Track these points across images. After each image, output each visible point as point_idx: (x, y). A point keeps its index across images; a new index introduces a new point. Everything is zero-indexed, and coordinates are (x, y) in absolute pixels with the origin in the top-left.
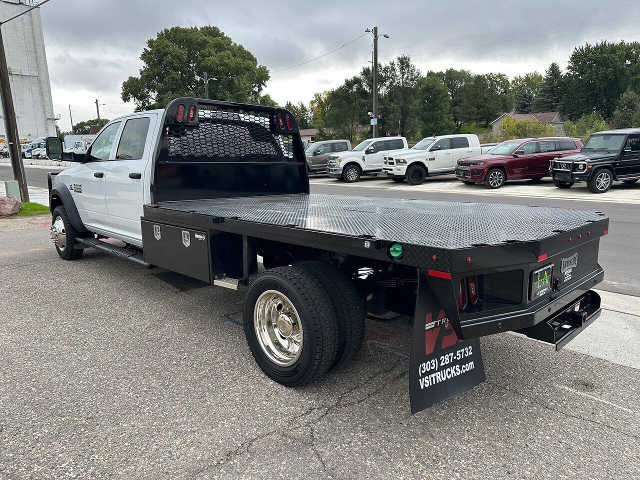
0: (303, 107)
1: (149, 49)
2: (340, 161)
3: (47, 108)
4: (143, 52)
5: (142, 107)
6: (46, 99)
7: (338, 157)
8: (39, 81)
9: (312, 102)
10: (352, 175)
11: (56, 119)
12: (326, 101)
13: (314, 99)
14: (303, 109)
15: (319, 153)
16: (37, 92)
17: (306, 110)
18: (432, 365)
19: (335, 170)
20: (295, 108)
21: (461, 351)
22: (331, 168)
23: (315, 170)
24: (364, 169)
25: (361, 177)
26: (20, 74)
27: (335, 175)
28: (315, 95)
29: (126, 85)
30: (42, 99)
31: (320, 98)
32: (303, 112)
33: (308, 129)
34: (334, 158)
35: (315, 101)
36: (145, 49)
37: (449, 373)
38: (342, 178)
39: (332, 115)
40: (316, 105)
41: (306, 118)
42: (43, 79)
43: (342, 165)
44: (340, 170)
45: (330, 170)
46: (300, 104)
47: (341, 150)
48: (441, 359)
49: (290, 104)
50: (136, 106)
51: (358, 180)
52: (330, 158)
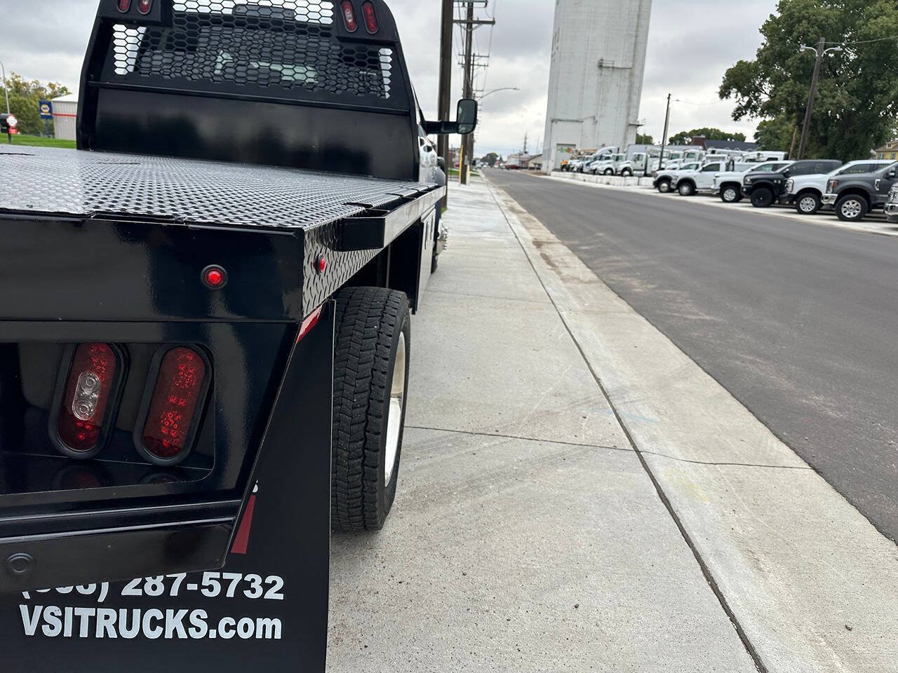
1: (778, 15)
3: (632, 110)
4: (767, 21)
5: (744, 107)
6: (634, 98)
8: (631, 75)
11: (639, 126)
16: (626, 89)
26: (611, 65)
29: (730, 74)
30: (630, 98)
36: (771, 16)
42: (637, 72)
50: (737, 105)
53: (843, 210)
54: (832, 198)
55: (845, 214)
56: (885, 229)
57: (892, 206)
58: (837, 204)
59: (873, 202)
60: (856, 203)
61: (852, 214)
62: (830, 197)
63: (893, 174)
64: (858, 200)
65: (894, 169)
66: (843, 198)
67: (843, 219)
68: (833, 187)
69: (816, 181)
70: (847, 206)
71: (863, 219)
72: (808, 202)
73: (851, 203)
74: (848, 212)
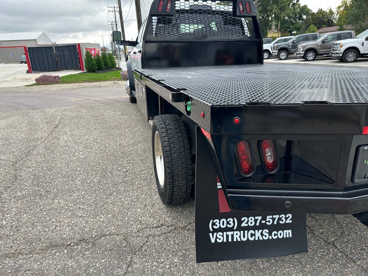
0: (331, 11)
2: (341, 46)
7: (340, 44)
9: (339, 7)
10: (351, 56)
12: (351, 5)
13: (341, 5)
14: (331, 12)
15: (327, 41)
17: (333, 13)
18: (228, 223)
19: (337, 53)
20: (324, 12)
21: (274, 217)
22: (333, 52)
23: (322, 54)
24: (362, 52)
25: (358, 59)
27: (336, 57)
28: (342, 2)
31: (346, 4)
32: (330, 15)
33: (333, 26)
34: (337, 44)
35: (342, 6)
37: (252, 235)
38: (342, 60)
39: (352, 14)
40: (342, 9)
41: (332, 19)
43: (343, 49)
44: (340, 53)
45: (332, 53)
46: (329, 9)
47: (346, 38)
48: (243, 219)
49: (321, 10)
51: (355, 61)
52: (334, 44)
53: (280, 56)
54: (276, 52)
55: (281, 58)
56: (297, 61)
57: (299, 53)
58: (278, 54)
59: (290, 52)
60: (285, 53)
61: (283, 57)
62: (275, 52)
63: (295, 41)
64: (285, 52)
65: (295, 40)
66: (280, 52)
67: (281, 59)
68: (276, 48)
69: (267, 47)
70: (281, 55)
71: (288, 58)
72: (266, 55)
73: (282, 53)
74: (282, 57)
